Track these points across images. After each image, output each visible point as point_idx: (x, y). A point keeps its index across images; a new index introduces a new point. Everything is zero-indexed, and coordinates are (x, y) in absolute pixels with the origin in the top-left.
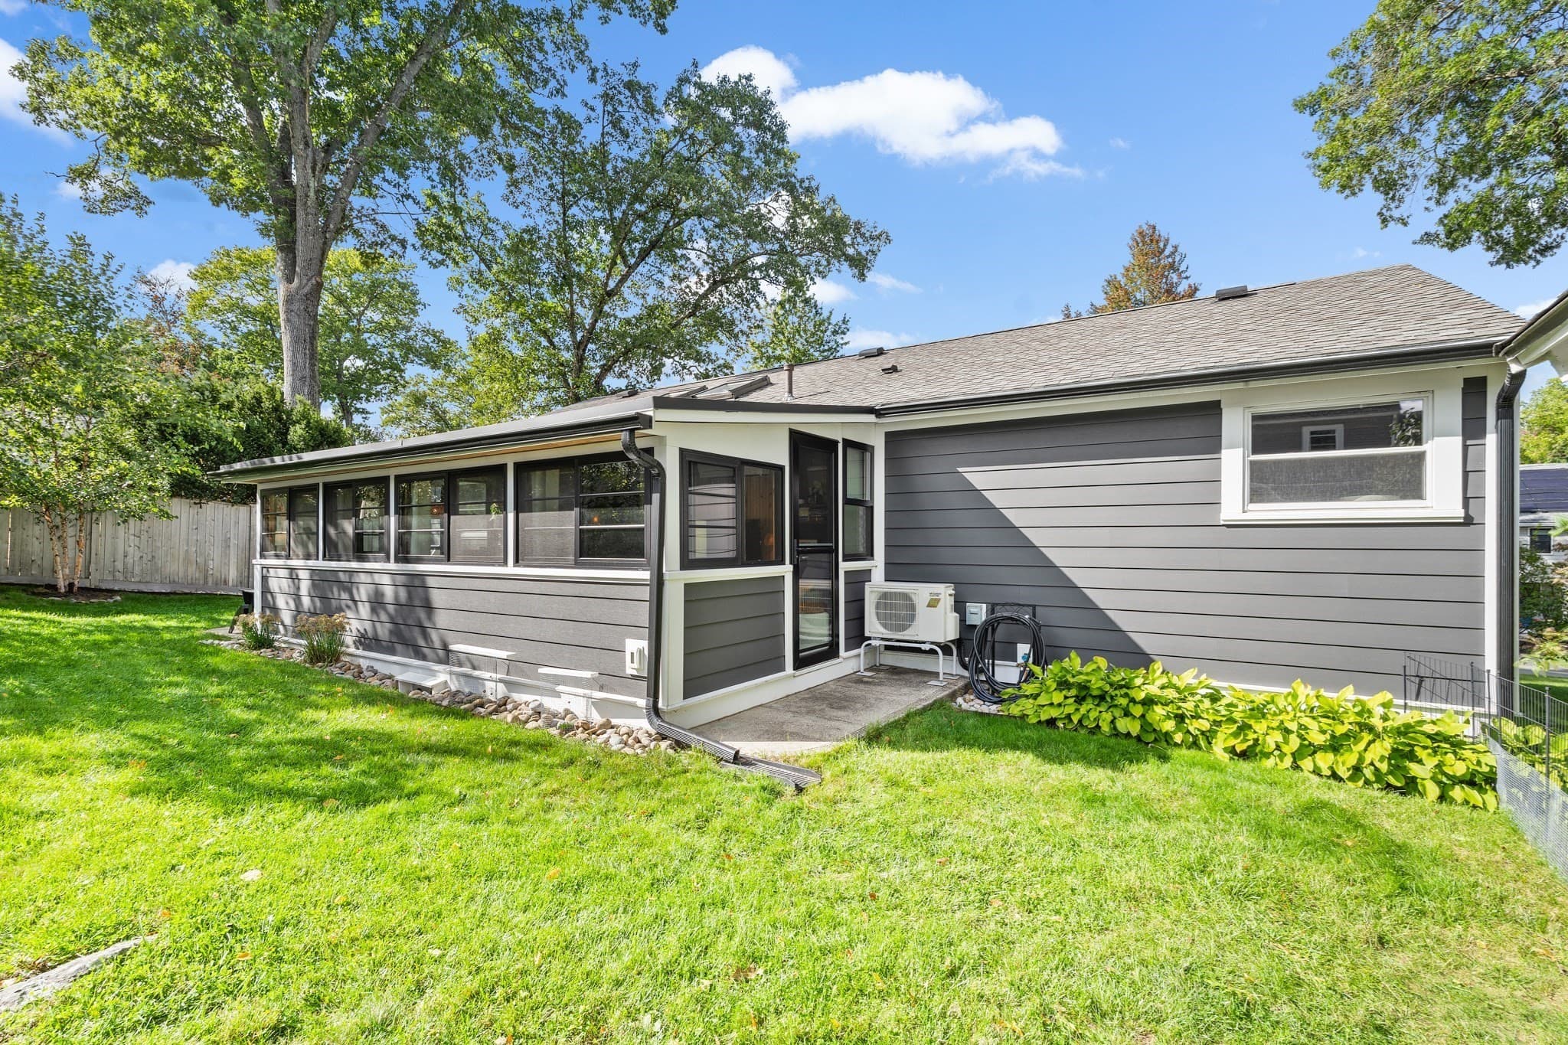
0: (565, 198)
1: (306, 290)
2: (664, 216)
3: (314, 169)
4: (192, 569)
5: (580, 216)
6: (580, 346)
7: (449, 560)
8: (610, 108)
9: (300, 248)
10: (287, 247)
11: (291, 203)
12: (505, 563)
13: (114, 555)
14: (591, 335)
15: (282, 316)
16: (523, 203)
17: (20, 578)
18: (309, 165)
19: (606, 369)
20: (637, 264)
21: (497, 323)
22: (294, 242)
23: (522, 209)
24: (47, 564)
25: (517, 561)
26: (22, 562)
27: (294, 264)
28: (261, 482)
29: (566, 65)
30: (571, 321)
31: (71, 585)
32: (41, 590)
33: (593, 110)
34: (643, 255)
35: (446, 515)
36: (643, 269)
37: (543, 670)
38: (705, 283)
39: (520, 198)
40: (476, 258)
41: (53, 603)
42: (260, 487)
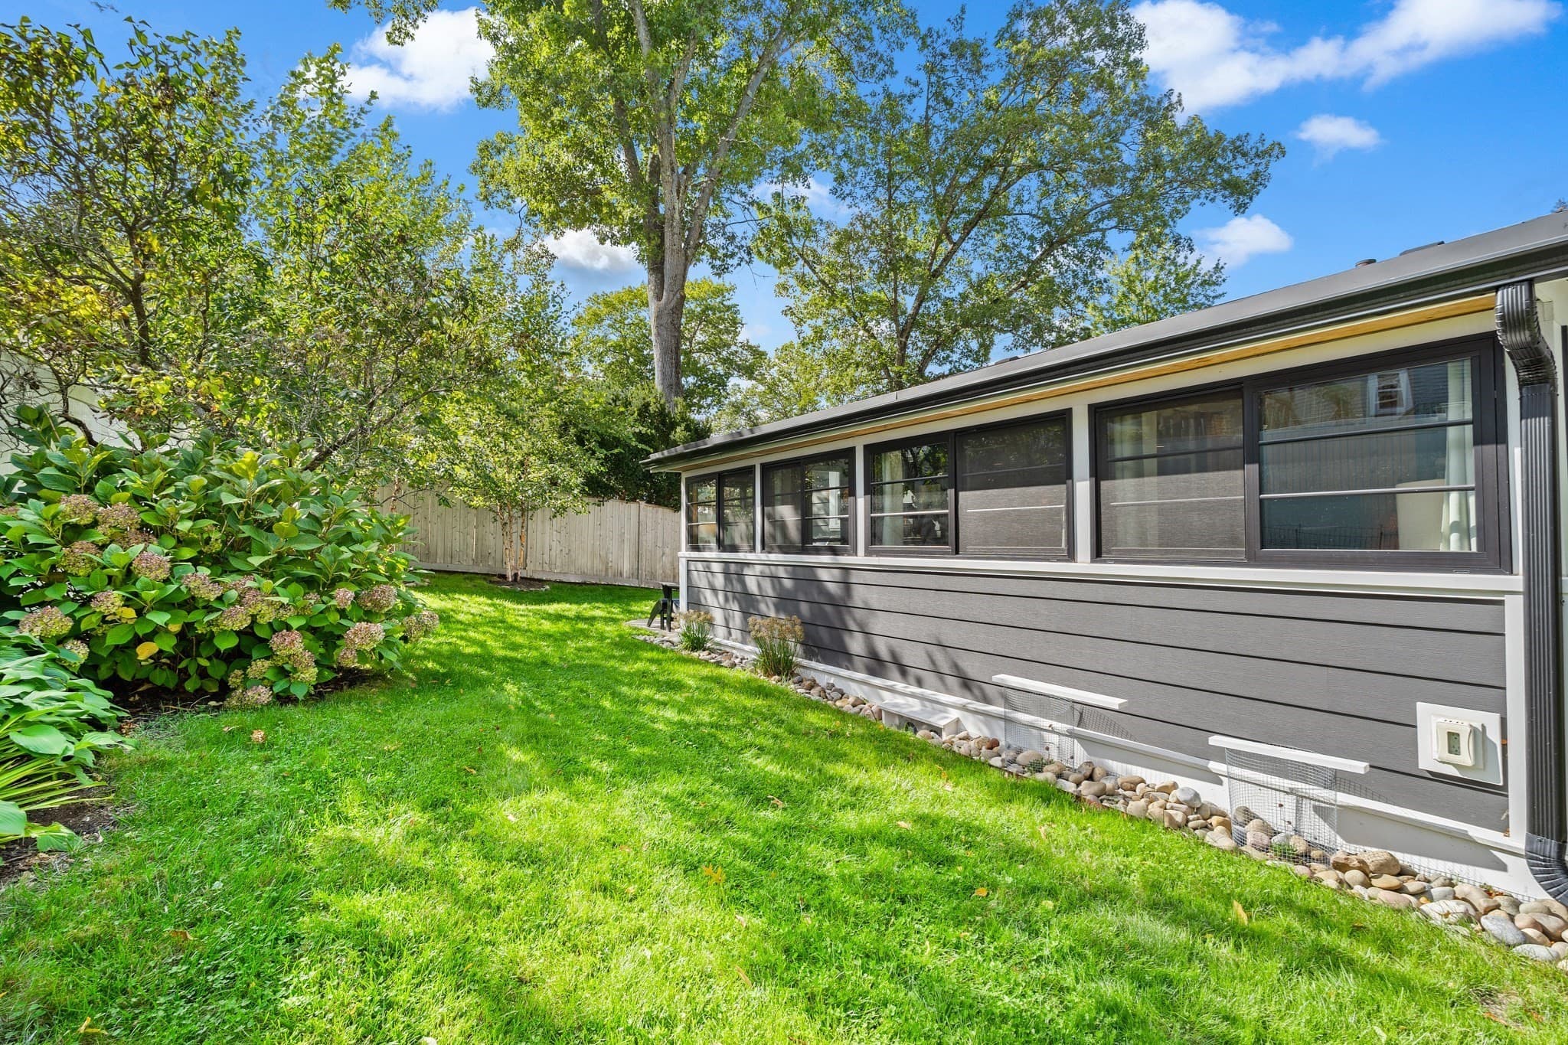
0: (889, 180)
1: (672, 304)
2: (990, 181)
3: (678, 192)
4: (597, 561)
5: (904, 199)
6: (903, 333)
7: (957, 552)
8: (933, 79)
9: (667, 266)
10: (657, 267)
11: (660, 227)
12: (1071, 555)
13: (543, 547)
14: (914, 322)
15: (654, 331)
16: (849, 194)
17: (481, 569)
18: (675, 189)
19: (927, 357)
20: (962, 240)
21: (820, 322)
22: (662, 263)
23: (849, 200)
24: (498, 557)
25: (1098, 553)
26: (482, 556)
27: (662, 282)
28: (686, 470)
29: (894, 46)
30: (893, 309)
31: (516, 575)
32: (496, 579)
33: (916, 84)
34: (969, 227)
35: (951, 492)
36: (967, 245)
37: (1215, 740)
38: (1038, 248)
39: (847, 189)
40: (801, 262)
41: (505, 591)
42: (684, 476)
